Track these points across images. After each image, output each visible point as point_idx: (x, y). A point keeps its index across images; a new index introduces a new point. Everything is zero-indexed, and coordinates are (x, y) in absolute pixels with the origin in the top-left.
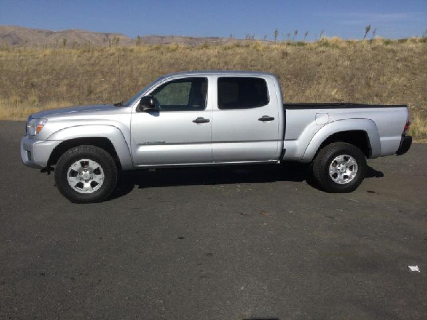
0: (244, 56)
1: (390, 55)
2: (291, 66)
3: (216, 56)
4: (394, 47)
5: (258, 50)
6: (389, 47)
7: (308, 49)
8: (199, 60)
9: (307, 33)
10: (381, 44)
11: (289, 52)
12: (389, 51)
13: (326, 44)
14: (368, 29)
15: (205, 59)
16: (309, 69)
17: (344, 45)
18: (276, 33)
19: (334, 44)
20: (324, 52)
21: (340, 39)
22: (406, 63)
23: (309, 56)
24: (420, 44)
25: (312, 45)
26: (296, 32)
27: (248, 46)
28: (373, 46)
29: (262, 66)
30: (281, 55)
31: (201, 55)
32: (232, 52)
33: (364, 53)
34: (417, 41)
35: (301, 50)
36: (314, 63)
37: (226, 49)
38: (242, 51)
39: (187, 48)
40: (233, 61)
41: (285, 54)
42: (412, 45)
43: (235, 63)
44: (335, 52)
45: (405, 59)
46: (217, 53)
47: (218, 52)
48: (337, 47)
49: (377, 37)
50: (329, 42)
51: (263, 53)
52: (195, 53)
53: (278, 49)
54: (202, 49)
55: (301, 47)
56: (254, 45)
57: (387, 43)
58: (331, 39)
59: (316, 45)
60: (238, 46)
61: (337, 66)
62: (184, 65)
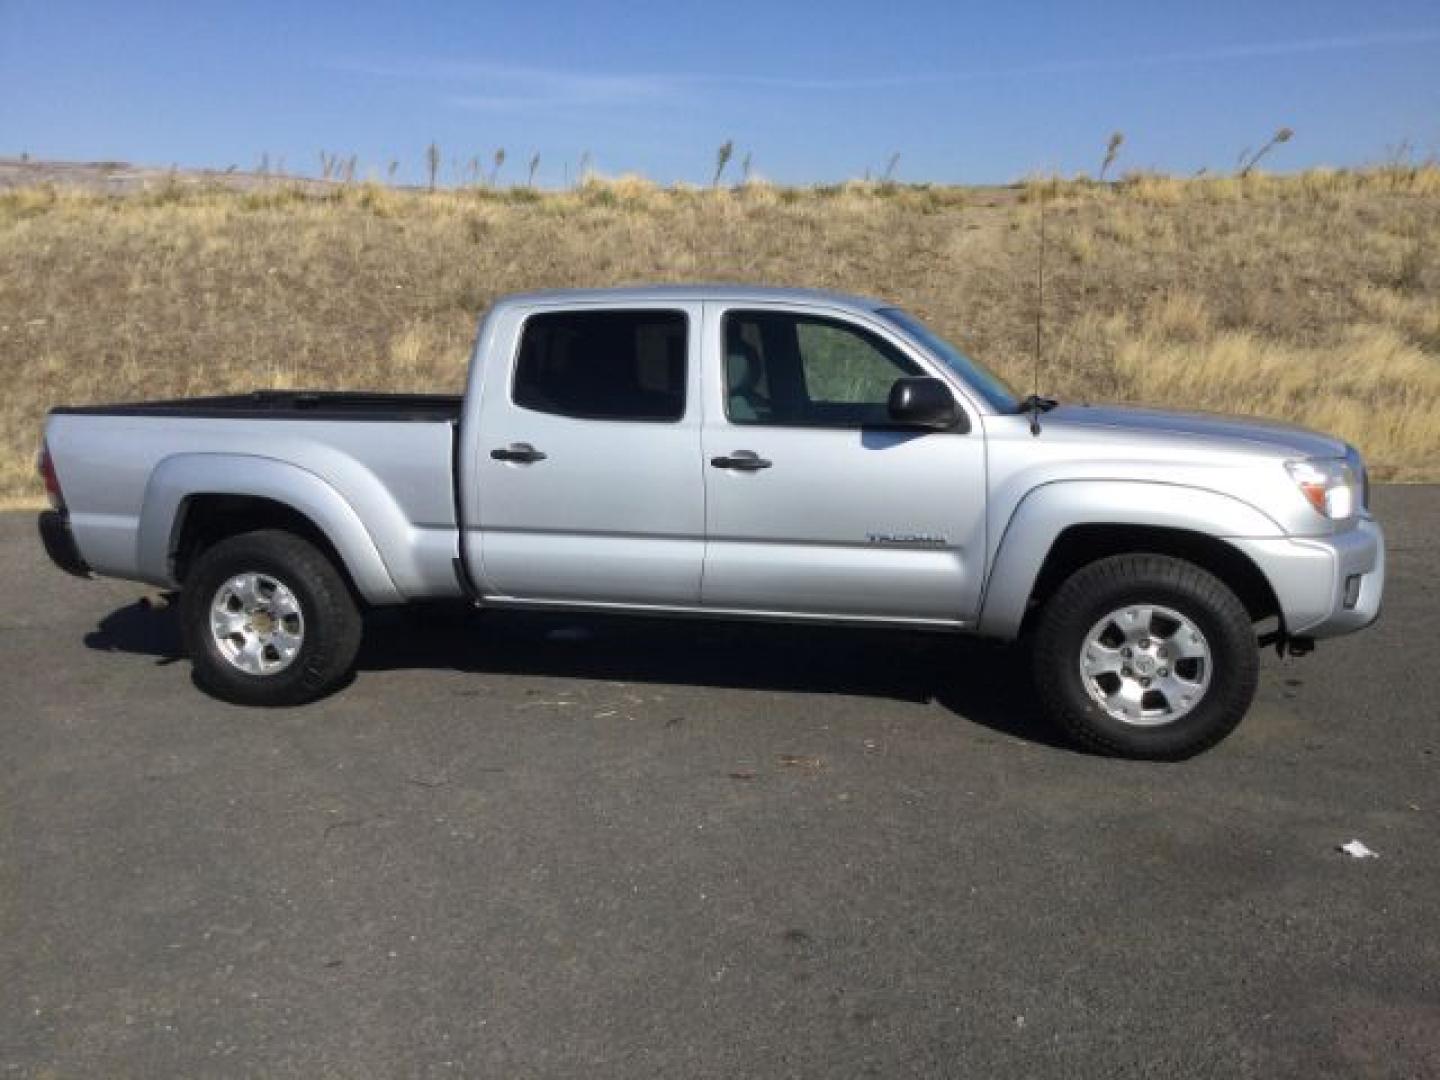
0: (335, 231)
1: (806, 236)
2: (513, 267)
3: (223, 232)
4: (812, 212)
5: (378, 213)
6: (798, 209)
7: (551, 214)
8: (159, 244)
9: (536, 161)
10: (771, 199)
11: (491, 220)
12: (800, 222)
13: (605, 198)
14: (725, 154)
15: (182, 242)
16: (573, 279)
17: (662, 201)
18: (433, 155)
19: (632, 201)
20: (606, 223)
21: (647, 184)
22: (853, 260)
23: (561, 236)
24: (878, 202)
25: (565, 202)
26: (500, 156)
27: (337, 198)
28: (750, 206)
29: (410, 267)
30: (466, 231)
31: (159, 227)
32: (284, 218)
33: (729, 230)
34: (868, 191)
35: (528, 216)
36: (587, 257)
37: (253, 205)
38: (319, 212)
39: (98, 202)
40: (295, 249)
41: (478, 230)
42: (857, 206)
43: (303, 254)
44: (641, 222)
45: (847, 247)
46: (223, 218)
47: (229, 217)
48: (644, 208)
49: (755, 179)
50: (613, 191)
51: (401, 223)
52: (133, 220)
53: (450, 212)
54: (159, 203)
55: (530, 207)
56: (360, 195)
57: (789, 197)
58: (620, 183)
59: (576, 200)
60: (300, 196)
61: (658, 268)
62: (101, 265)
